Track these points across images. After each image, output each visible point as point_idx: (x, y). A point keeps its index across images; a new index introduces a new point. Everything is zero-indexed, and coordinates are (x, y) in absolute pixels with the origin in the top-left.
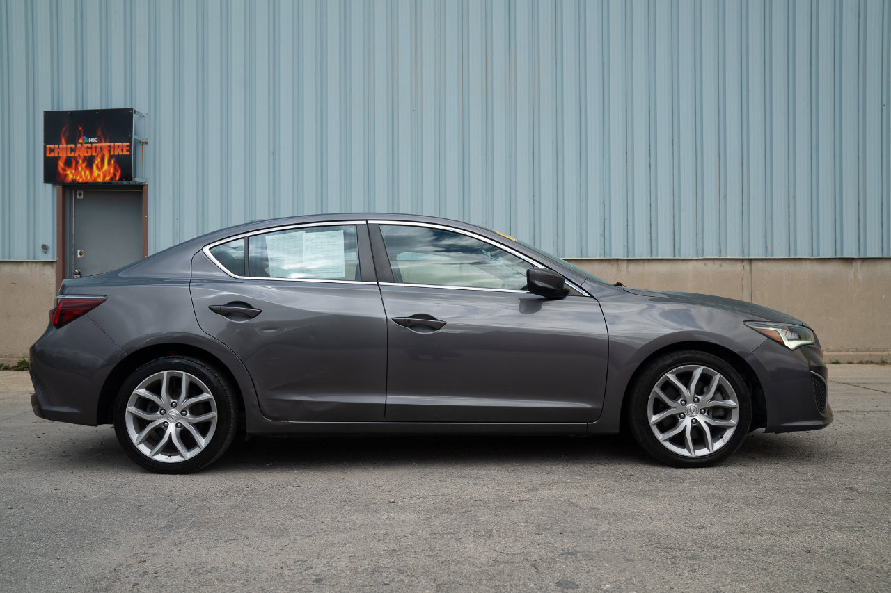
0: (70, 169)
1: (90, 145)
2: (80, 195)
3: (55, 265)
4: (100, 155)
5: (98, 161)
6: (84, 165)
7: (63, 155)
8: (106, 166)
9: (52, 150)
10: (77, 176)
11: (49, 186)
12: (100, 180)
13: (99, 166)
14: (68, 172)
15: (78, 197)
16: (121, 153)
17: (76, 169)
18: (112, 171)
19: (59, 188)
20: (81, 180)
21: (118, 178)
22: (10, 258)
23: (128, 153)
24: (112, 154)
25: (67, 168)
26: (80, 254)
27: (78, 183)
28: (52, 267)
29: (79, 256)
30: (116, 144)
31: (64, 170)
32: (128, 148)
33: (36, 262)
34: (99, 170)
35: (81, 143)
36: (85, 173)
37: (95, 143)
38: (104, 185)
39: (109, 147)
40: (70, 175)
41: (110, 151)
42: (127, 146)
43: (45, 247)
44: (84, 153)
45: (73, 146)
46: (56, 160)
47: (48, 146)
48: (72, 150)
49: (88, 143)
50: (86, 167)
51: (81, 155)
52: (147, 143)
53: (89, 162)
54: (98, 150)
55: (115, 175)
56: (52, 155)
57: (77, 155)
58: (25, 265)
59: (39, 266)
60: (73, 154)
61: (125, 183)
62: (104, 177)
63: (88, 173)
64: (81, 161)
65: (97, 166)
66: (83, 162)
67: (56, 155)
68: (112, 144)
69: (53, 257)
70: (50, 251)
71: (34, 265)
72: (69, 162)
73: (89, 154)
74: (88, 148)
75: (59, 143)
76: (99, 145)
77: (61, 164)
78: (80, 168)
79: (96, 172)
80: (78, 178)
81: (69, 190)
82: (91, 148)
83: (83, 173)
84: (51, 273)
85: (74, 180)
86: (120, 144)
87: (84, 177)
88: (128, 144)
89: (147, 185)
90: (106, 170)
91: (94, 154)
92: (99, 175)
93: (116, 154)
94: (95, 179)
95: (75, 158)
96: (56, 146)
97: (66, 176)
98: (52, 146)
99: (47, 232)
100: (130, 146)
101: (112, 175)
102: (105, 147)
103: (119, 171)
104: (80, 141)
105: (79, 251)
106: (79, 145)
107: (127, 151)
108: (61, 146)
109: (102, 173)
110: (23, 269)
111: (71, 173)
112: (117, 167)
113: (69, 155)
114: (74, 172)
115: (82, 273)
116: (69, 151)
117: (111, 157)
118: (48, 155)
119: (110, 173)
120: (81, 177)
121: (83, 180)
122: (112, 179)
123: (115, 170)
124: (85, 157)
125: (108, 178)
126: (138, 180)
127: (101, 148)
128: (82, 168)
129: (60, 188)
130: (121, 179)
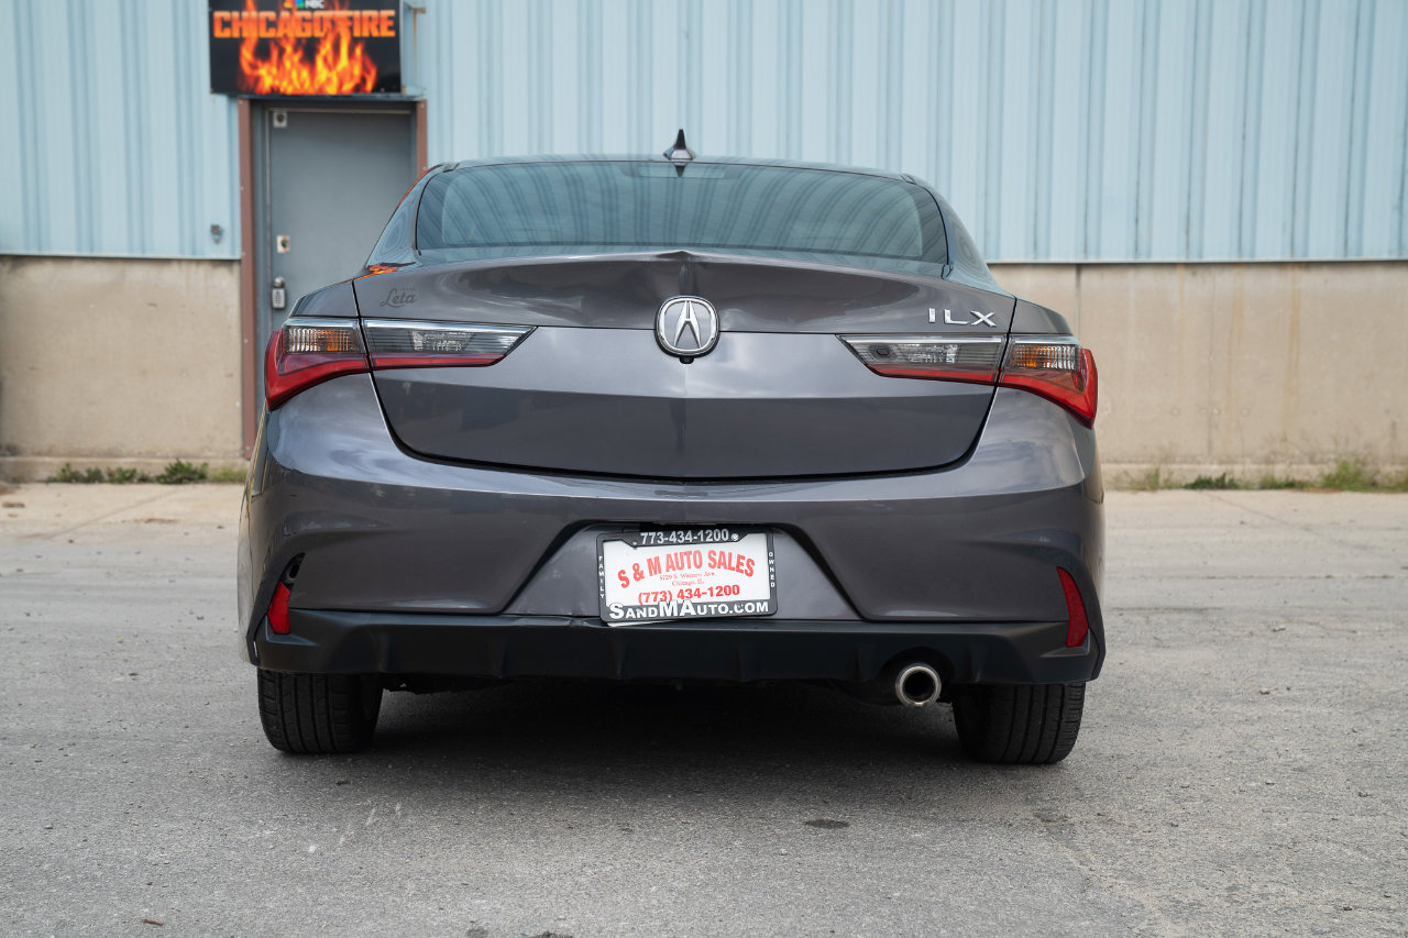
0: (267, 66)
1: (307, 14)
2: (280, 119)
3: (236, 268)
4: (330, 38)
5: (326, 49)
6: (296, 58)
7: (252, 35)
8: (344, 61)
9: (226, 24)
10: (281, 80)
11: (222, 100)
12: (331, 90)
13: (330, 59)
14: (263, 72)
15: (276, 124)
16: (375, 34)
17: (280, 64)
18: (357, 71)
19: (242, 105)
20: (290, 90)
21: (369, 86)
22: (144, 251)
23: (392, 34)
24: (357, 34)
25: (259, 64)
26: (284, 245)
27: (284, 95)
28: (231, 271)
29: (280, 249)
30: (367, 13)
31: (254, 67)
32: (391, 23)
33: (199, 261)
34: (330, 67)
35: (290, 10)
36: (299, 75)
37: (318, 9)
38: (339, 101)
39: (351, 19)
40: (267, 78)
41: (351, 29)
42: (390, 18)
43: (216, 230)
44: (295, 32)
45: (271, 15)
46: (237, 43)
47: (218, 14)
48: (271, 24)
49: (304, 9)
50: (302, 61)
51: (291, 35)
52: (423, 11)
53: (308, 50)
54: (327, 25)
55: (363, 80)
56: (226, 34)
57: (280, 34)
58: (175, 267)
59: (203, 270)
60: (271, 34)
61: (379, 96)
62: (341, 85)
63: (305, 74)
64: (289, 49)
65: (325, 60)
66: (295, 50)
67: (236, 34)
68: (357, 13)
69: (233, 252)
70: (227, 237)
71: (193, 267)
72: (263, 50)
73: (308, 34)
74: (304, 20)
75: (241, 6)
76: (328, 14)
77: (247, 54)
78: (288, 64)
79: (322, 72)
80: (285, 84)
81: (262, 106)
82: (311, 21)
83: (294, 74)
84: (228, 285)
85: (274, 90)
86: (373, 13)
87: (296, 83)
88: (391, 13)
89: (425, 102)
90: (344, 70)
91: (318, 34)
92: (329, 80)
93: (366, 34)
94: (321, 89)
95: (276, 41)
96: (236, 14)
97: (258, 79)
98: (225, 15)
99: (221, 198)
100: (395, 20)
101: (357, 80)
102: (342, 19)
103: (373, 73)
104: (287, 5)
105: (280, 239)
106: (285, 14)
107: (390, 28)
108: (245, 14)
109: (336, 74)
110: (170, 274)
111: (269, 73)
112: (369, 63)
113: (264, 34)
114: (274, 70)
115: (287, 285)
116: (263, 27)
117: (354, 42)
118: (219, 34)
119: (352, 76)
120: (291, 82)
121: (295, 89)
122: (359, 87)
123: (365, 69)
124: (299, 40)
125: (348, 87)
126: (409, 90)
127: (333, 22)
128: (293, 64)
129: (246, 105)
130: (376, 89)
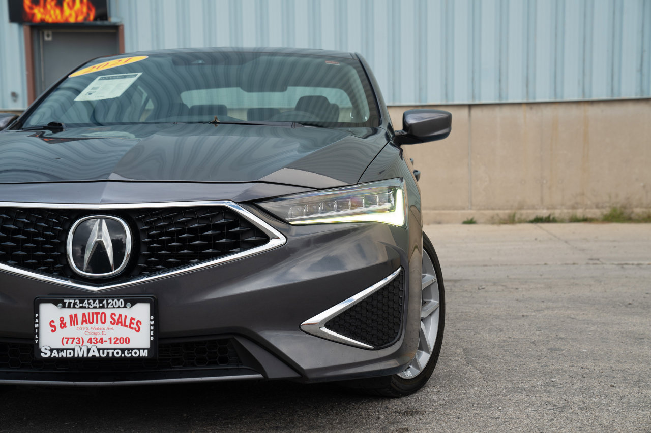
0: (38, 8)
2: (48, 36)
6: (53, 3)
8: (78, 5)
10: (46, 15)
11: (15, 26)
12: (72, 20)
13: (71, 4)
14: (36, 11)
15: (46, 38)
17: (45, 7)
18: (85, 10)
19: (25, 29)
20: (50, 21)
21: (92, 17)
25: (34, 6)
27: (48, 23)
31: (31, 8)
34: (71, 7)
36: (55, 12)
38: (77, 26)
40: (38, 14)
43: (14, 95)
50: (55, 5)
55: (88, 14)
61: (99, 23)
62: (77, 17)
63: (58, 11)
65: (68, 4)
69: (24, 106)
70: (20, 100)
77: (27, 1)
78: (49, 7)
79: (67, 11)
80: (48, 17)
81: (37, 29)
83: (52, 12)
85: (42, 21)
87: (54, 17)
89: (123, 26)
90: (78, 10)
92: (70, 15)
94: (67, 19)
97: (33, 15)
101: (85, 14)
103: (93, 12)
109: (74, 11)
111: (39, 11)
112: (91, 6)
114: (42, 10)
119: (82, 12)
120: (51, 16)
121: (53, 19)
122: (86, 18)
123: (89, 9)
125: (80, 18)
126: (113, 20)
128: (51, 6)
129: (28, 29)
130: (95, 19)
